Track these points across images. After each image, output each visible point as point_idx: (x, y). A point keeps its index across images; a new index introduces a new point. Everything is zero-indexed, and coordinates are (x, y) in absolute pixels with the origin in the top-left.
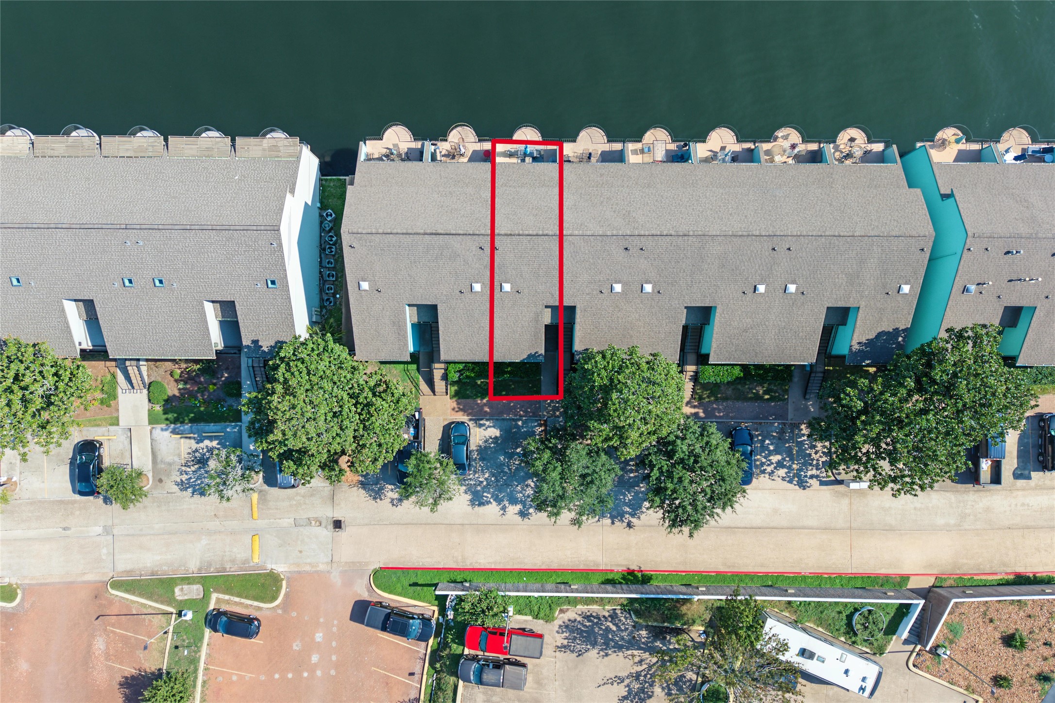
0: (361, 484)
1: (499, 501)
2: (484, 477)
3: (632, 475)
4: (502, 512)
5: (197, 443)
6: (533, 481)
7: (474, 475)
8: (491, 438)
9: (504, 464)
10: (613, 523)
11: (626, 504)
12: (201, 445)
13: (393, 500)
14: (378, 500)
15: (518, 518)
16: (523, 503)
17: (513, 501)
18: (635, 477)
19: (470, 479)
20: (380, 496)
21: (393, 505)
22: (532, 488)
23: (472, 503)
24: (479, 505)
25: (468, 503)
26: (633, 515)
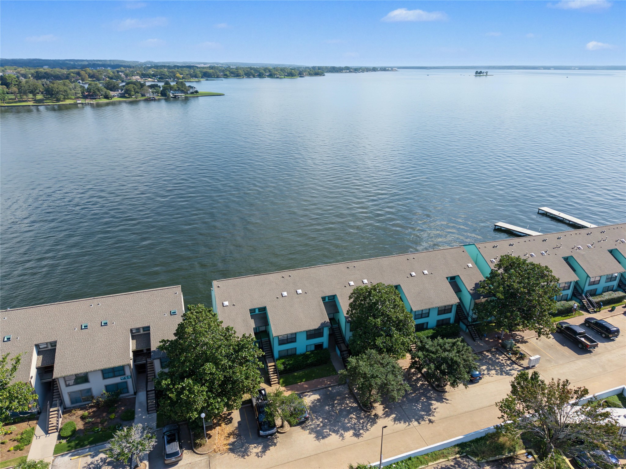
0: (230, 450)
1: (336, 432)
2: (319, 422)
3: (413, 395)
4: (341, 438)
5: (93, 457)
6: (354, 415)
7: (312, 422)
8: (315, 400)
9: (330, 411)
10: (419, 423)
11: (420, 411)
12: (96, 458)
13: (257, 454)
14: (246, 457)
15: (355, 439)
16: (354, 429)
17: (346, 429)
18: (415, 396)
19: (311, 425)
20: (247, 453)
21: (258, 457)
22: (355, 418)
23: (317, 438)
24: (323, 438)
25: (315, 439)
26: (429, 415)
